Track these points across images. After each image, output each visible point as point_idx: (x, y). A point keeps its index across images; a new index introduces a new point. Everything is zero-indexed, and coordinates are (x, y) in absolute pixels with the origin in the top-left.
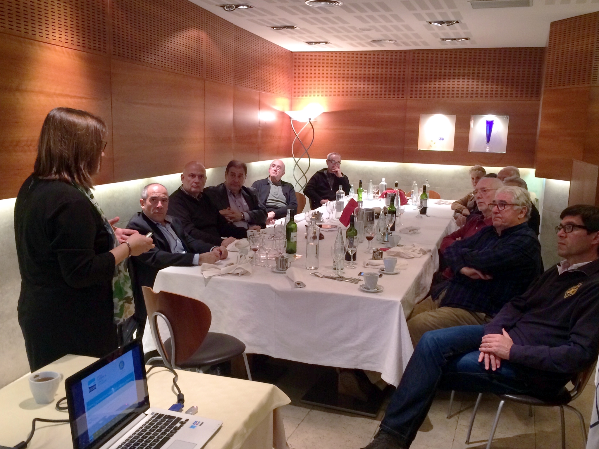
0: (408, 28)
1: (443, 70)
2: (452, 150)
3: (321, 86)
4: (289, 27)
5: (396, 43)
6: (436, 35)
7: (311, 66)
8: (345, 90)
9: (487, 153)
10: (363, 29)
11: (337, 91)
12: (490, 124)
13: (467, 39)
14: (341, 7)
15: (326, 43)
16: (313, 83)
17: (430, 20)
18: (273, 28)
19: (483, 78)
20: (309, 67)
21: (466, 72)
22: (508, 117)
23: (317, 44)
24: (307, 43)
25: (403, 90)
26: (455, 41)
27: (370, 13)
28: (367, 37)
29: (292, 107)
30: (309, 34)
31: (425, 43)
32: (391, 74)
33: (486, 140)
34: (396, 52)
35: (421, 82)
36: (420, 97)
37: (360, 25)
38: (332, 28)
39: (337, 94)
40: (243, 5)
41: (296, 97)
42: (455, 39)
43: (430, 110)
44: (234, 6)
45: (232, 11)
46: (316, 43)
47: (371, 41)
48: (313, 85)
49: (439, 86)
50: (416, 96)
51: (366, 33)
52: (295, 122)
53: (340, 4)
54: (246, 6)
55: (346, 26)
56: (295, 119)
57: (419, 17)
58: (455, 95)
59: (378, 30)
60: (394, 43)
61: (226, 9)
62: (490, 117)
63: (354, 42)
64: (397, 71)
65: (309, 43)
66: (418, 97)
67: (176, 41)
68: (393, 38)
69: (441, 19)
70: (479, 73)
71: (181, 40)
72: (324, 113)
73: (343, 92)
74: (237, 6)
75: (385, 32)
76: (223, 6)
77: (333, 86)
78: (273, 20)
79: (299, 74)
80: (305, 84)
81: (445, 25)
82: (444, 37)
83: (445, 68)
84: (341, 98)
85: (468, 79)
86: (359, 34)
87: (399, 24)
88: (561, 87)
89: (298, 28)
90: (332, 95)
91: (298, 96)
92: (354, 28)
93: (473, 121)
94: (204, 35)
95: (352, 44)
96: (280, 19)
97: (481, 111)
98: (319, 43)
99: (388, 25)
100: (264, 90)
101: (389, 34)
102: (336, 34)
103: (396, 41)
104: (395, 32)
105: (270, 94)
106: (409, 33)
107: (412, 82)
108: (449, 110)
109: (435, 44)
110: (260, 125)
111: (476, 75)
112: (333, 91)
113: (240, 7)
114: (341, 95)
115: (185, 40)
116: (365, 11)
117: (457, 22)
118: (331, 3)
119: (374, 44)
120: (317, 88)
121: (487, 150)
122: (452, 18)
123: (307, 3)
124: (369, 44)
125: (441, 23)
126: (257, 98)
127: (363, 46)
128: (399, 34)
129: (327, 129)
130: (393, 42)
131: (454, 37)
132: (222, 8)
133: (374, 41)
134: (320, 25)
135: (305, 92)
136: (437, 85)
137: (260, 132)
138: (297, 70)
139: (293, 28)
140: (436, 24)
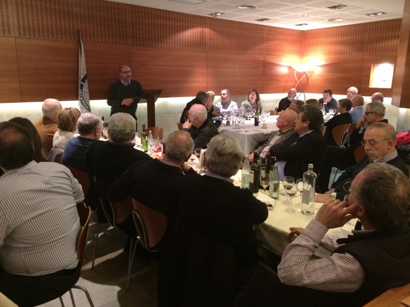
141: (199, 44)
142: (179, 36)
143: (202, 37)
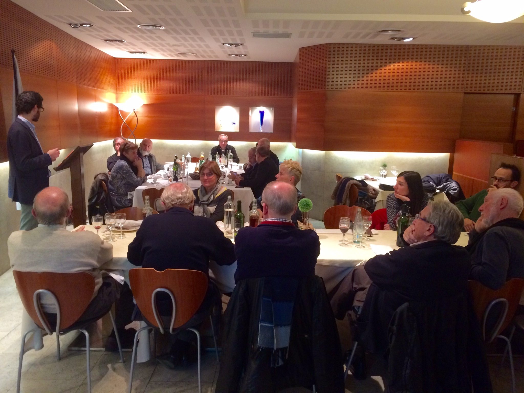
0: (207, 46)
1: (229, 75)
2: (238, 131)
3: (140, 84)
4: (119, 41)
5: (196, 56)
6: (225, 52)
7: (131, 69)
8: (159, 88)
9: (261, 133)
10: (175, 45)
11: (152, 88)
12: (262, 113)
13: (245, 55)
14: (164, 30)
15: (144, 53)
16: (133, 82)
17: (223, 42)
18: (106, 41)
19: (255, 82)
20: (129, 70)
21: (244, 77)
22: (273, 108)
23: (137, 54)
24: (129, 52)
25: (202, 90)
26: (237, 56)
27: (184, 35)
28: (177, 50)
29: (117, 99)
30: (132, 46)
31: (216, 56)
32: (192, 77)
33: (260, 124)
34: (195, 61)
35: (214, 84)
36: (214, 94)
37: (173, 42)
38: (152, 43)
39: (153, 90)
40: (87, 24)
41: (121, 93)
42: (237, 55)
43: (221, 103)
44: (79, 24)
45: (76, 28)
46: (136, 52)
47: (179, 54)
48: (133, 83)
49: (227, 87)
50: (211, 94)
51: (176, 48)
52: (121, 111)
53: (163, 28)
54: (90, 25)
55: (163, 43)
56: (121, 109)
57: (217, 40)
58: (238, 93)
59: (185, 46)
60: (195, 56)
61: (73, 27)
62: (262, 108)
63: (165, 53)
64: (197, 75)
65: (131, 52)
66: (213, 94)
67: (35, 50)
68: (195, 52)
69: (231, 42)
70: (252, 79)
71: (39, 49)
72: (144, 105)
73: (157, 90)
74: (82, 25)
75: (190, 48)
76: (70, 24)
77: (149, 85)
78: (108, 36)
79: (121, 75)
80: (127, 83)
81: (233, 46)
82: (230, 53)
83: (230, 74)
84: (156, 94)
85: (246, 82)
86: (171, 49)
87: (202, 44)
88: (308, 91)
89: (126, 42)
90: (149, 91)
91: (122, 91)
92: (168, 44)
93: (251, 111)
94: (54, 45)
95: (163, 55)
96: (113, 35)
97: (256, 104)
98: (139, 52)
99: (194, 44)
100: (98, 87)
101: (193, 49)
102: (153, 47)
103: (196, 54)
104: (197, 48)
105: (102, 90)
106: (207, 50)
107: (208, 84)
108: (234, 103)
109: (223, 57)
110: (97, 114)
111: (251, 80)
112: (149, 88)
113: (84, 26)
114: (156, 92)
115: (41, 49)
116: (180, 34)
117: (242, 45)
118: (157, 28)
119: (180, 55)
120: (136, 86)
121: (261, 131)
122: (239, 42)
123: (138, 26)
124: (177, 55)
125: (231, 44)
126: (93, 93)
127: (172, 56)
128: (200, 50)
129: (147, 116)
130: (195, 54)
131: (237, 53)
132: (69, 25)
133: (181, 54)
134: (144, 41)
135: (127, 89)
136: (225, 86)
137: (97, 119)
138: (120, 72)
139: (122, 42)
140: (228, 45)
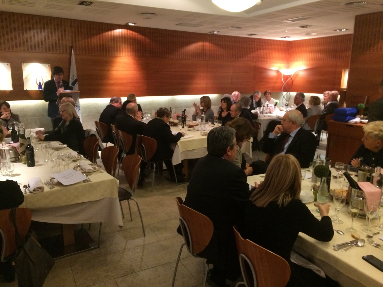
141: (201, 54)
142: (185, 49)
143: (203, 49)
